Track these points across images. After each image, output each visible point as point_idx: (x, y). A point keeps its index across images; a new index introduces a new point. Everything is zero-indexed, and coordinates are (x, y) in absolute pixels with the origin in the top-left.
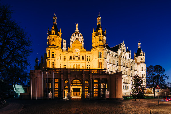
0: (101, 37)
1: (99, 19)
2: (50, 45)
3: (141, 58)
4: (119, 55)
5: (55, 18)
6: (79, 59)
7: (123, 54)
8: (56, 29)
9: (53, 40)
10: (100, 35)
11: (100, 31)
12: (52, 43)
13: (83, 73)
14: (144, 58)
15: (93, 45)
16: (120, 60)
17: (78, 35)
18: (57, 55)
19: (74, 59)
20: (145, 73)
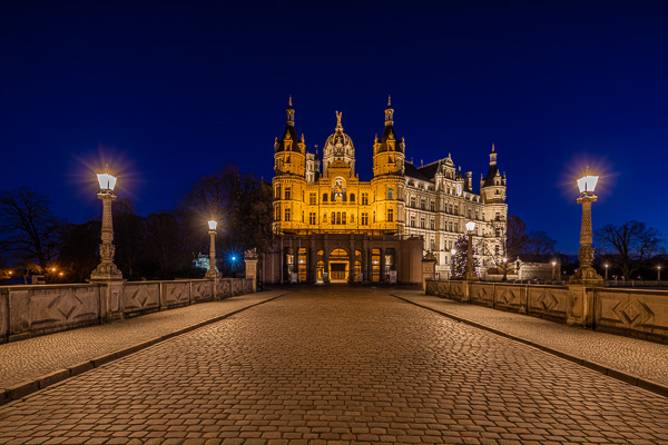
0: (392, 155)
1: (389, 112)
2: (282, 173)
4: (437, 188)
5: (291, 112)
6: (345, 199)
7: (447, 183)
8: (292, 137)
9: (288, 162)
10: (391, 150)
11: (391, 143)
12: (286, 168)
13: (352, 237)
14: (503, 190)
15: (376, 172)
16: (438, 198)
17: (342, 142)
18: (296, 195)
19: (333, 199)
20: (504, 225)
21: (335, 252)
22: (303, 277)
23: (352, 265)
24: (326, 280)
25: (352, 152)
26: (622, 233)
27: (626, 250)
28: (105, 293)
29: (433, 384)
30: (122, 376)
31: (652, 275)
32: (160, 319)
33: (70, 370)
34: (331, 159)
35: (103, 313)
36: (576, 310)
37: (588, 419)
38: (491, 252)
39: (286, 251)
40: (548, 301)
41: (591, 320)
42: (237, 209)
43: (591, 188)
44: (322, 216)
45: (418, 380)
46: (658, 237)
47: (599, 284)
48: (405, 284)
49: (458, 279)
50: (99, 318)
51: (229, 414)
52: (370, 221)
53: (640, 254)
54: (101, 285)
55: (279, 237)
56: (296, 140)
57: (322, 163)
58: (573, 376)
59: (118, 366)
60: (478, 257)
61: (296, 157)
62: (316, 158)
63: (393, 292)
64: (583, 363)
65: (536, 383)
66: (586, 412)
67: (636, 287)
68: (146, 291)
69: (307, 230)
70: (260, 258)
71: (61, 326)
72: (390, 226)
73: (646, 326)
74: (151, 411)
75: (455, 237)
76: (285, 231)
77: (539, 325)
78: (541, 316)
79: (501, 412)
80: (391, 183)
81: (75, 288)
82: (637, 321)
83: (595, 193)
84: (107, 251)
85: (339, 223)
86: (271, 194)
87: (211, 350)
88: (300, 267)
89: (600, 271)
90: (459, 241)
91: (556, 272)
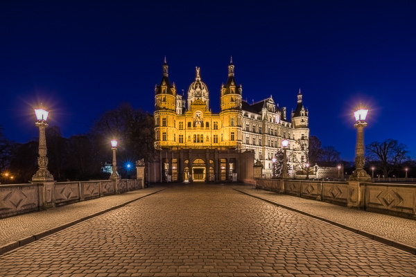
0: (234, 96)
1: (232, 67)
2: (160, 109)
3: (302, 119)
4: (263, 118)
5: (166, 67)
6: (202, 126)
7: (270, 115)
8: (167, 84)
9: (164, 101)
10: (232, 93)
11: (233, 88)
12: (163, 105)
13: (208, 151)
14: (306, 119)
15: (223, 107)
16: (264, 125)
17: (200, 87)
18: (170, 123)
19: (194, 126)
20: (307, 142)
21: (196, 161)
22: (175, 178)
23: (207, 170)
24: (190, 180)
25: (207, 94)
26: (383, 147)
27: (386, 158)
28: (42, 190)
29: (261, 247)
30: (55, 245)
31: (401, 175)
32: (79, 207)
33: (20, 242)
34: (193, 99)
35: (41, 203)
36: (353, 198)
37: (361, 268)
38: (298, 160)
39: (164, 161)
40: (336, 191)
41: (362, 204)
42: (131, 133)
43: (363, 118)
44: (187, 137)
45: (252, 245)
46: (406, 150)
47: (368, 181)
48: (240, 182)
49: (277, 178)
50: (39, 207)
51: (127, 269)
52: (219, 140)
53: (394, 161)
54: (39, 184)
55: (159, 151)
56: (170, 87)
57: (187, 101)
58: (352, 240)
59: (52, 239)
60: (290, 163)
61: (170, 98)
62: (183, 99)
63: (235, 187)
64: (358, 232)
65: (328, 245)
66: (360, 264)
67: (392, 182)
68: (69, 189)
69: (177, 147)
70: (146, 166)
71: (12, 212)
72: (233, 144)
73: (398, 207)
74: (75, 268)
75: (275, 151)
76: (164, 148)
77: (329, 208)
78: (331, 202)
79: (305, 264)
80: (233, 115)
81: (21, 187)
82: (392, 204)
83: (365, 121)
84: (43, 162)
85: (198, 141)
86: (153, 122)
87: (114, 227)
88: (173, 171)
89: (369, 172)
90: (278, 153)
91: (341, 173)
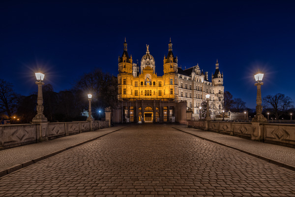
0: (172, 64)
1: (170, 45)
2: (122, 73)
3: (219, 80)
4: (192, 79)
5: (126, 45)
6: (151, 84)
7: (197, 77)
8: (127, 56)
9: (125, 67)
10: (171, 62)
11: (171, 59)
12: (124, 70)
13: (154, 102)
14: (222, 80)
15: (165, 72)
16: (193, 84)
17: (149, 58)
18: (129, 82)
19: (145, 84)
20: (223, 96)
21: (147, 108)
22: (132, 120)
23: (154, 114)
24: (143, 121)
25: (154, 63)
26: (274, 99)
27: (277, 106)
28: (39, 128)
29: (192, 168)
30: (48, 167)
31: (288, 117)
32: (65, 140)
33: (23, 164)
34: (144, 66)
35: (38, 137)
36: (255, 133)
37: (262, 183)
38: (217, 108)
39: (124, 108)
40: (243, 129)
41: (262, 138)
42: (101, 89)
43: (261, 79)
44: (140, 92)
45: (186, 166)
46: (290, 101)
47: (265, 122)
48: (177, 123)
49: (203, 120)
50: (36, 140)
51: (98, 184)
52: (163, 94)
53: (282, 108)
54: (37, 124)
55: (121, 102)
56: (128, 58)
57: (140, 68)
58: (255, 163)
59: (45, 163)
60: (211, 110)
61: (128, 65)
62: (137, 66)
63: (174, 126)
64: (259, 157)
65: (239, 167)
66: (261, 179)
67: (282, 123)
68: (58, 128)
69: (134, 98)
70: (112, 111)
71: (18, 144)
72: (171, 96)
73: (286, 140)
74: (61, 183)
75: (201, 101)
76: (124, 99)
77: (239, 140)
78: (240, 136)
79: (223, 180)
80: (172, 77)
81: (24, 126)
82: (282, 138)
83: (262, 81)
84: (40, 109)
85: (148, 95)
86: (117, 82)
87: (90, 154)
88: (131, 115)
89: (266, 116)
90: (203, 103)
91: (246, 116)
